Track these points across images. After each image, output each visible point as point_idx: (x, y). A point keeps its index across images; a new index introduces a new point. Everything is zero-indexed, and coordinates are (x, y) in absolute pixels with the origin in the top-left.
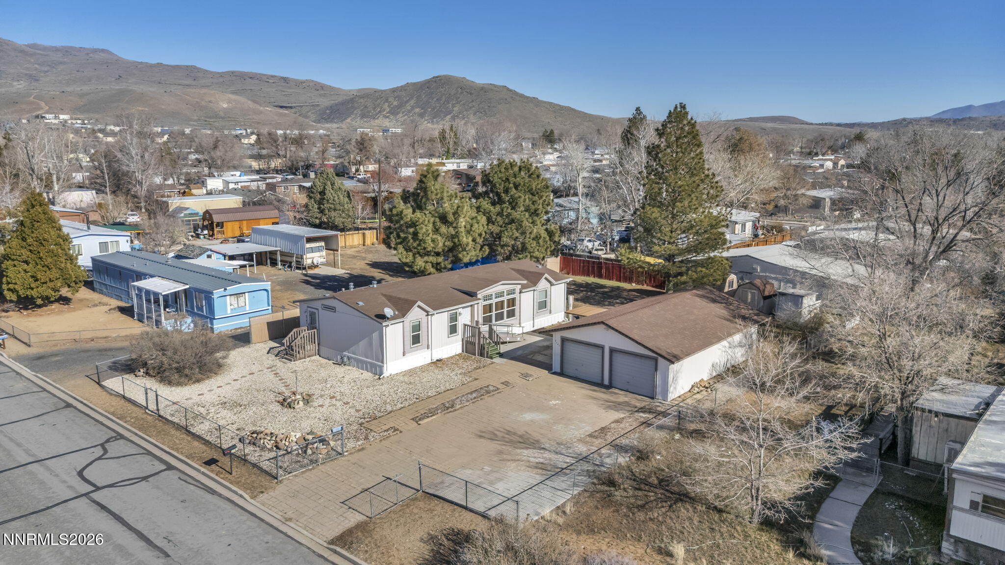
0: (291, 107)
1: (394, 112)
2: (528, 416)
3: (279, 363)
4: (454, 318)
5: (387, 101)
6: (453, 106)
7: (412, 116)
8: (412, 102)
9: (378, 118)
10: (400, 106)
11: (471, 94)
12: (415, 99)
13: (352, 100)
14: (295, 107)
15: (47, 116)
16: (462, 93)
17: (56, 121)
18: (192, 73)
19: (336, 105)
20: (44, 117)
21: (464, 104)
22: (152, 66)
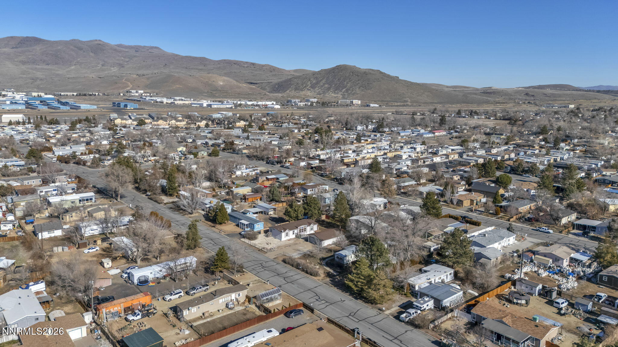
0: (256, 84)
1: (313, 87)
2: (301, 248)
3: (266, 238)
4: (294, 232)
5: (310, 80)
6: (347, 83)
7: (324, 89)
8: (324, 81)
9: (304, 90)
10: (317, 83)
11: (358, 76)
12: (325, 79)
13: (290, 80)
14: (259, 83)
15: (133, 91)
16: (352, 75)
17: (137, 94)
18: (203, 61)
19: (282, 82)
20: (131, 92)
21: (353, 82)
22: (183, 58)
